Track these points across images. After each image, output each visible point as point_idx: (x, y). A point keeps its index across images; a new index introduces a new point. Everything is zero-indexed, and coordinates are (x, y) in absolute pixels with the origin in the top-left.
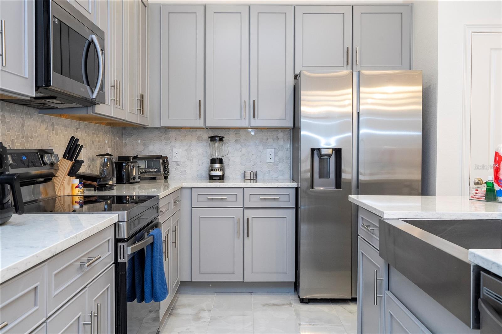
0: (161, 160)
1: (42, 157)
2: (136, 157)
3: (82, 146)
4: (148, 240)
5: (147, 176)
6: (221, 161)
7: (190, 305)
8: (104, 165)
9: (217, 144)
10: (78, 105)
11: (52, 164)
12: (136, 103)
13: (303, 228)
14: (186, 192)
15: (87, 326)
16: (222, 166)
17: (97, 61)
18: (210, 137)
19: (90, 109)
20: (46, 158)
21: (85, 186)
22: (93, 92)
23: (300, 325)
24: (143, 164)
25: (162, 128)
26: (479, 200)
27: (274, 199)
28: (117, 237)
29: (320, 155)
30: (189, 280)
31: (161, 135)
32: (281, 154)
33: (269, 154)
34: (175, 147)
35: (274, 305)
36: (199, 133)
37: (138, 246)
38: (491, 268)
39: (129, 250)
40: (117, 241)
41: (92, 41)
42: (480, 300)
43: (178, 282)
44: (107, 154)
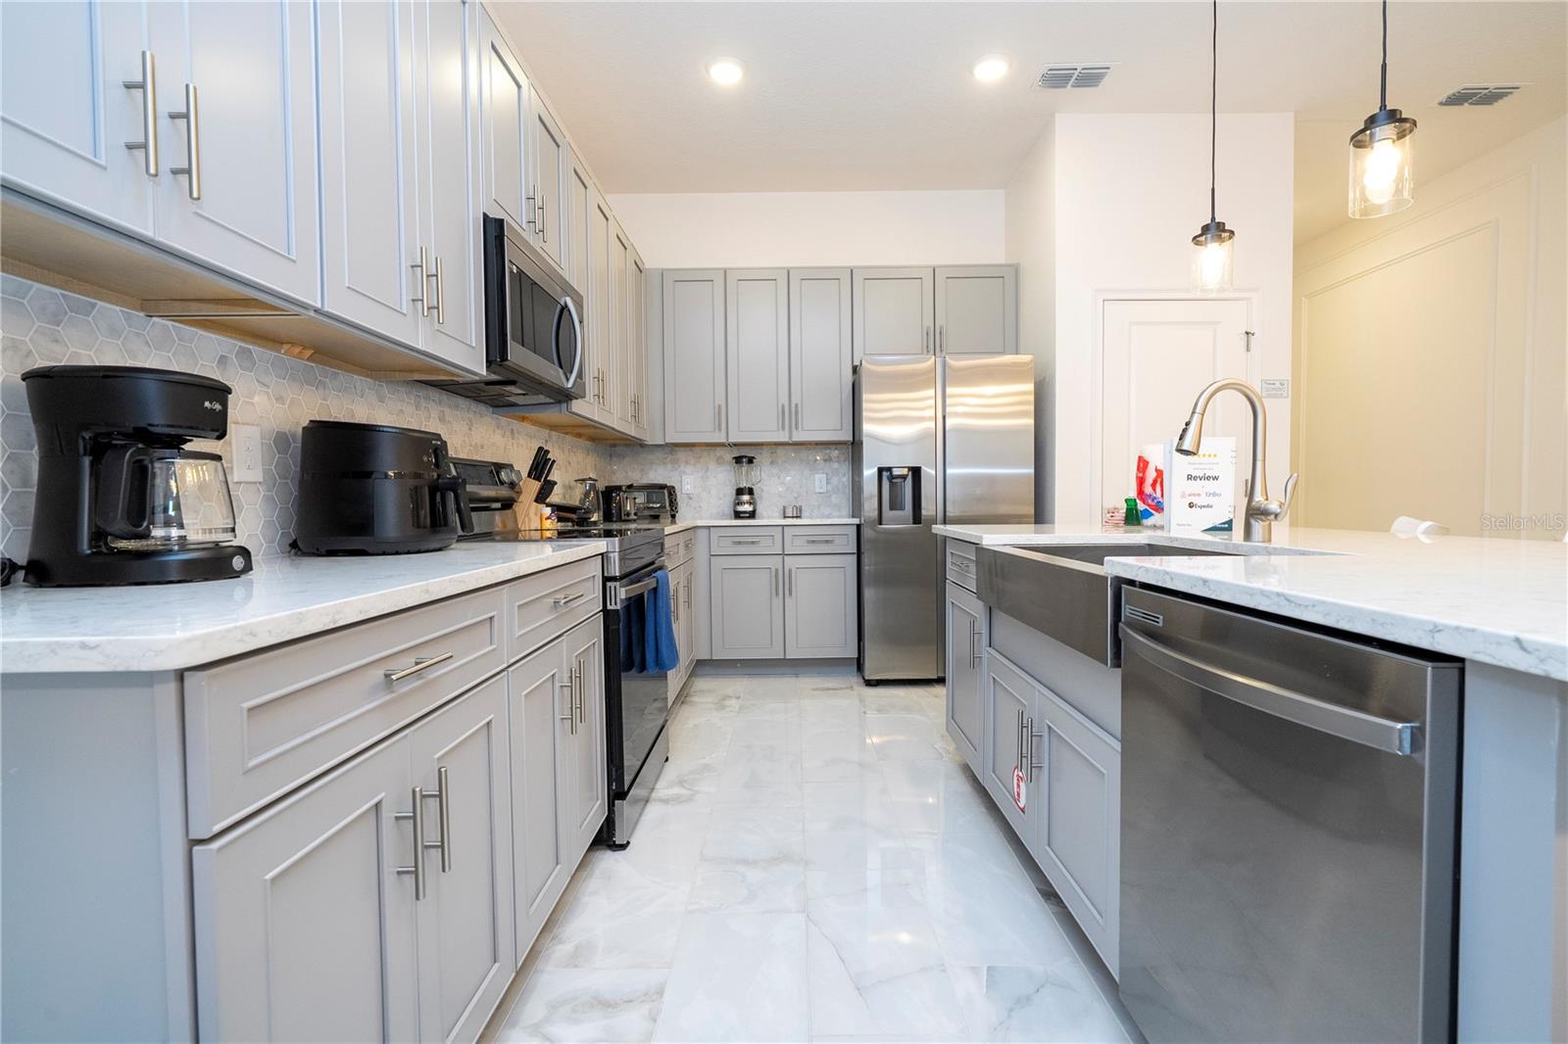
0: (666, 492)
1: (498, 473)
2: (630, 487)
3: (554, 461)
4: (650, 583)
5: (646, 513)
6: (751, 492)
7: (710, 691)
8: (587, 494)
9: (745, 467)
10: (548, 400)
11: (512, 485)
12: (630, 407)
13: (869, 593)
14: (702, 534)
15: (565, 689)
16: (752, 498)
17: (573, 335)
18: (735, 458)
19: (564, 406)
20: (503, 475)
21: (560, 519)
22: (568, 380)
23: (865, 713)
24: (641, 498)
25: (667, 445)
26: (1116, 525)
27: (827, 542)
28: (606, 574)
29: (892, 477)
30: (708, 657)
31: (666, 456)
32: (835, 481)
33: (819, 482)
34: (685, 473)
35: (829, 689)
36: (719, 452)
37: (636, 588)
38: (1137, 575)
39: (622, 593)
40: (606, 579)
41: (566, 306)
42: (1121, 624)
43: (692, 661)
44: (590, 479)
